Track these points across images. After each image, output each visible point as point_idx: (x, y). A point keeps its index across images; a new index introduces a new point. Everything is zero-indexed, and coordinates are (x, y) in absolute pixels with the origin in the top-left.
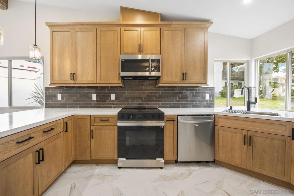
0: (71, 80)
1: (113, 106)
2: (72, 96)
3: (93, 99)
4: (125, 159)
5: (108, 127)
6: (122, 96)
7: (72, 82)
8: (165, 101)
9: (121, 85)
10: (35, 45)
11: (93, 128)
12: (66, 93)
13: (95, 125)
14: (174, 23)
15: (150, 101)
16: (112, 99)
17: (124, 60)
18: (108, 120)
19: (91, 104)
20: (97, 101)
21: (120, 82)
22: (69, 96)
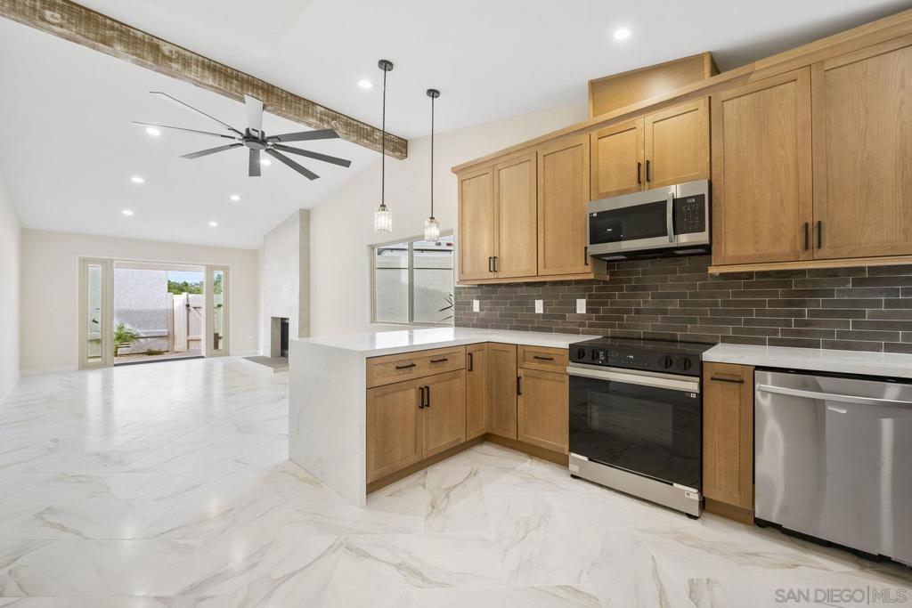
0: (490, 271)
1: (581, 329)
2: (497, 304)
3: (537, 311)
4: (585, 459)
5: (550, 376)
6: (605, 304)
7: (491, 275)
8: (747, 322)
9: (592, 277)
10: (432, 218)
11: (521, 372)
12: (486, 298)
13: (525, 366)
14: (759, 65)
15: (693, 321)
16: (578, 312)
17: (595, 215)
18: (552, 359)
19: (533, 322)
20: (544, 316)
21: (588, 269)
22: (492, 304)
